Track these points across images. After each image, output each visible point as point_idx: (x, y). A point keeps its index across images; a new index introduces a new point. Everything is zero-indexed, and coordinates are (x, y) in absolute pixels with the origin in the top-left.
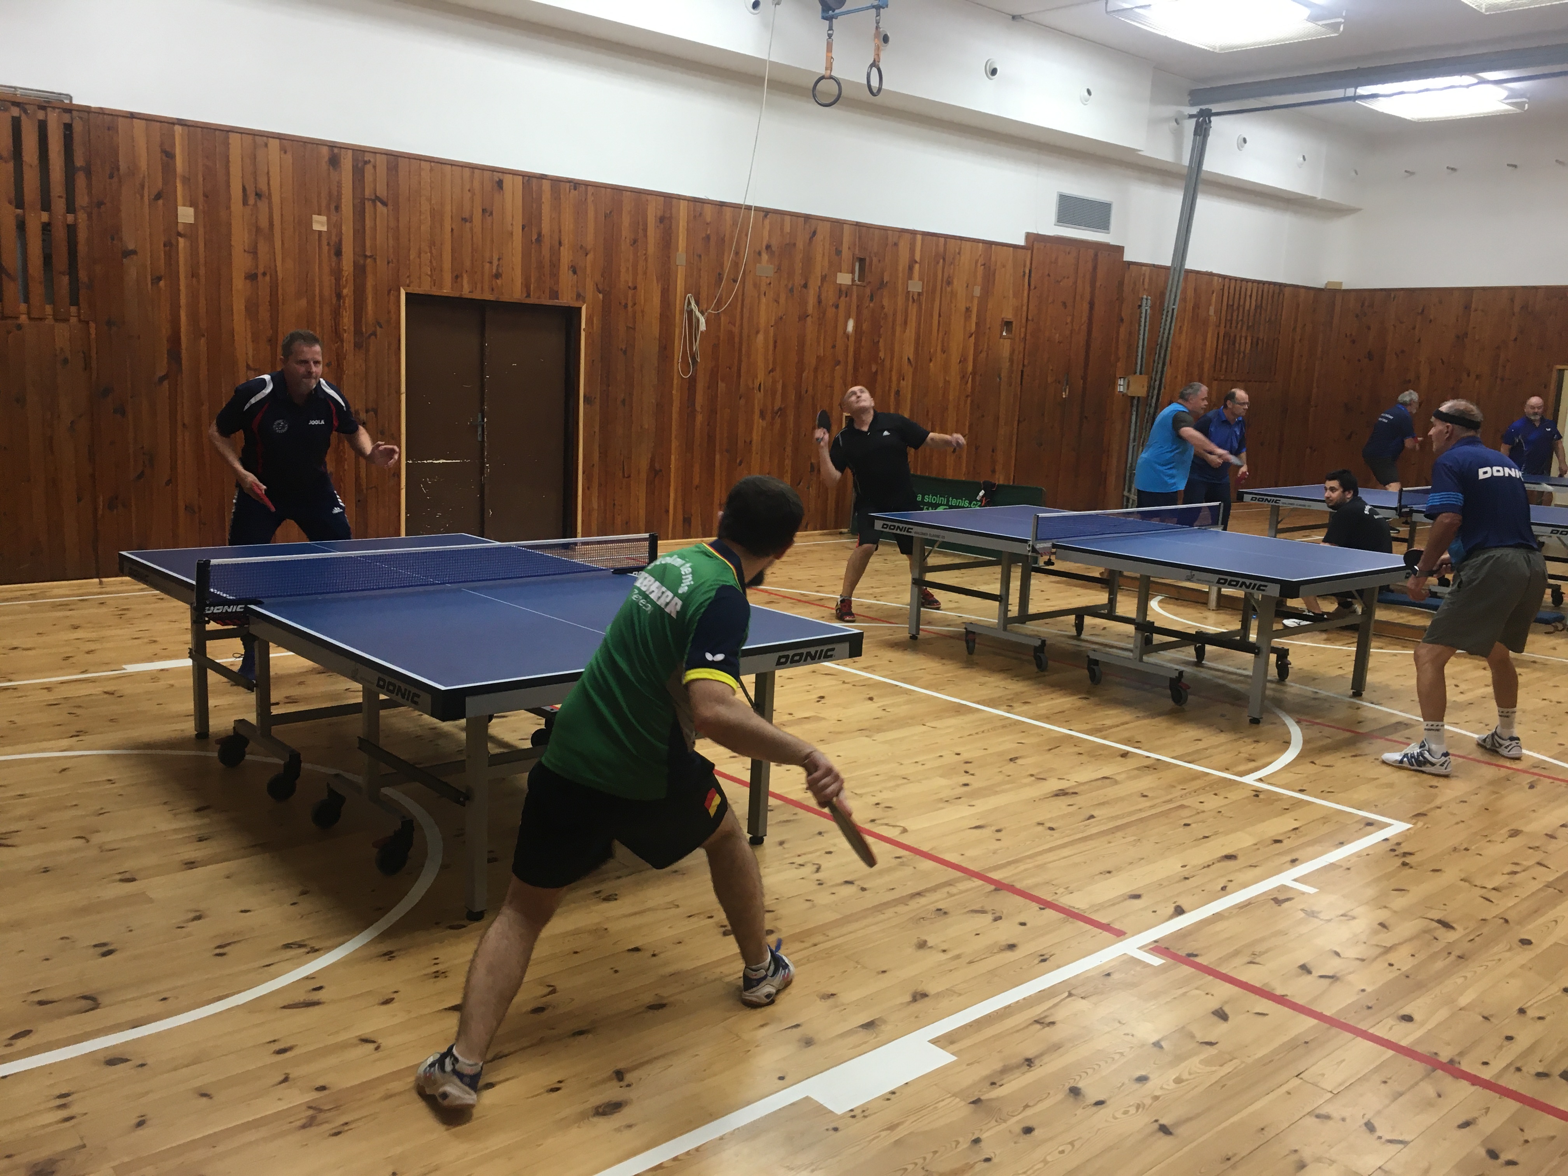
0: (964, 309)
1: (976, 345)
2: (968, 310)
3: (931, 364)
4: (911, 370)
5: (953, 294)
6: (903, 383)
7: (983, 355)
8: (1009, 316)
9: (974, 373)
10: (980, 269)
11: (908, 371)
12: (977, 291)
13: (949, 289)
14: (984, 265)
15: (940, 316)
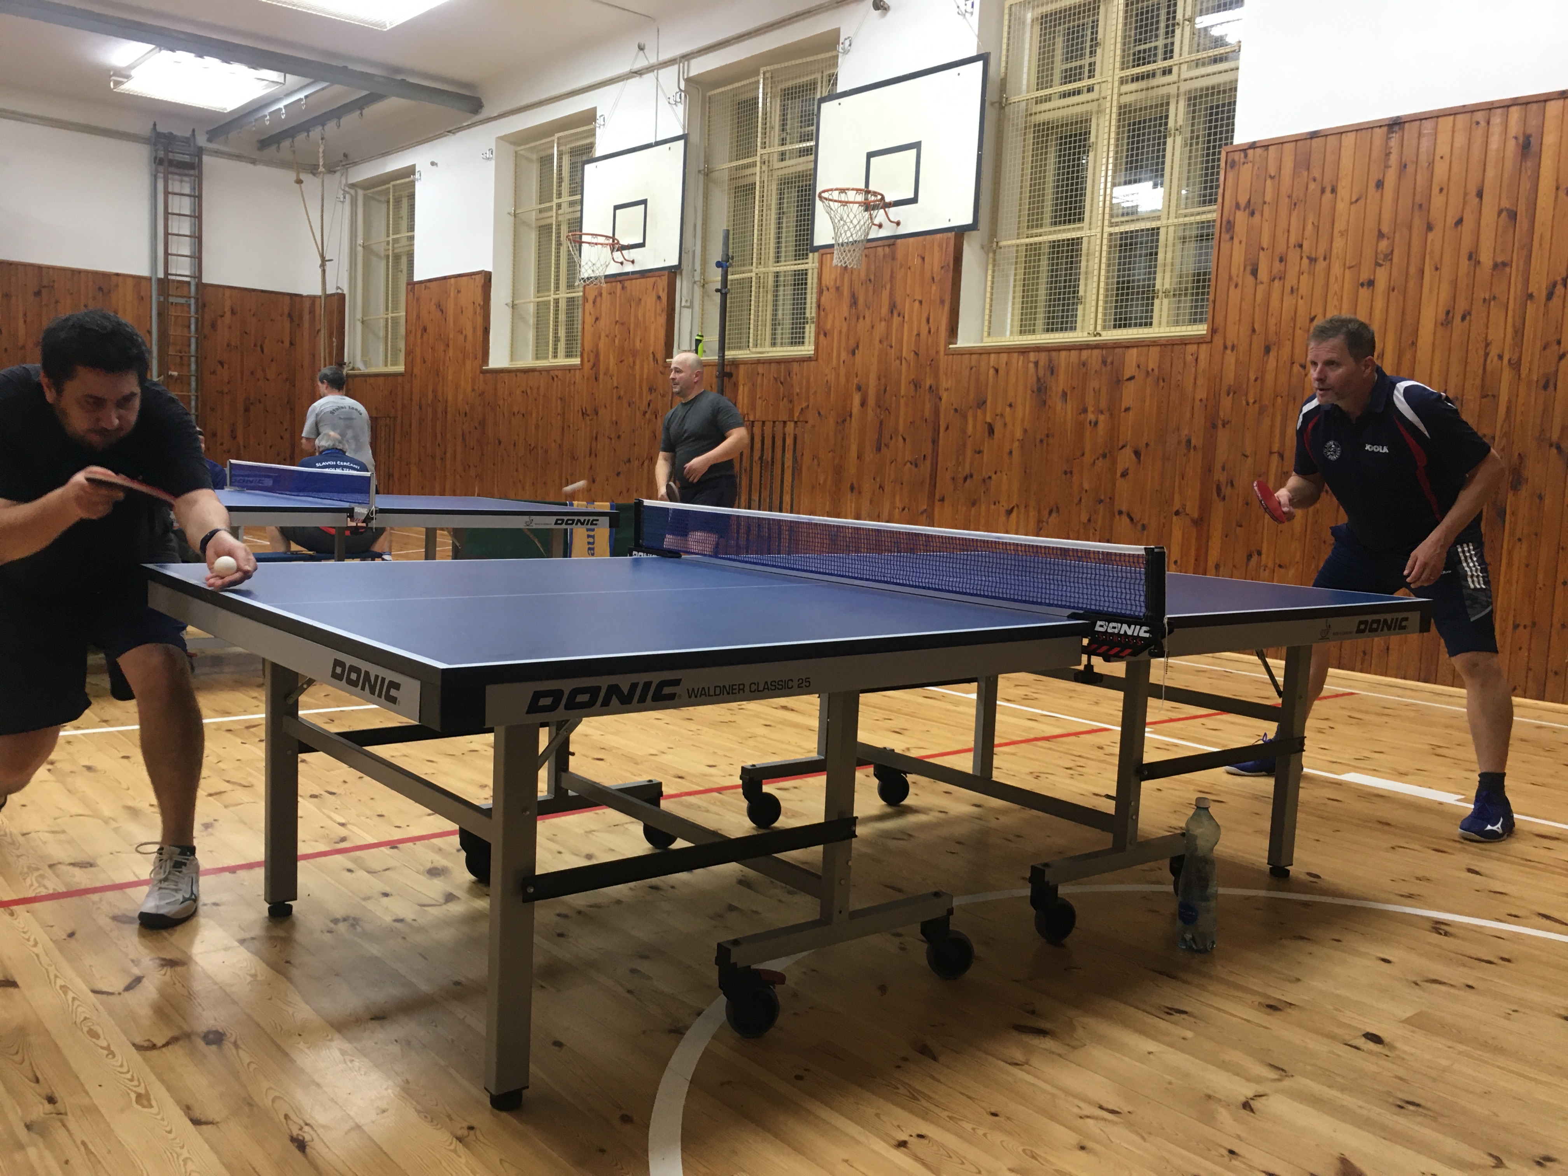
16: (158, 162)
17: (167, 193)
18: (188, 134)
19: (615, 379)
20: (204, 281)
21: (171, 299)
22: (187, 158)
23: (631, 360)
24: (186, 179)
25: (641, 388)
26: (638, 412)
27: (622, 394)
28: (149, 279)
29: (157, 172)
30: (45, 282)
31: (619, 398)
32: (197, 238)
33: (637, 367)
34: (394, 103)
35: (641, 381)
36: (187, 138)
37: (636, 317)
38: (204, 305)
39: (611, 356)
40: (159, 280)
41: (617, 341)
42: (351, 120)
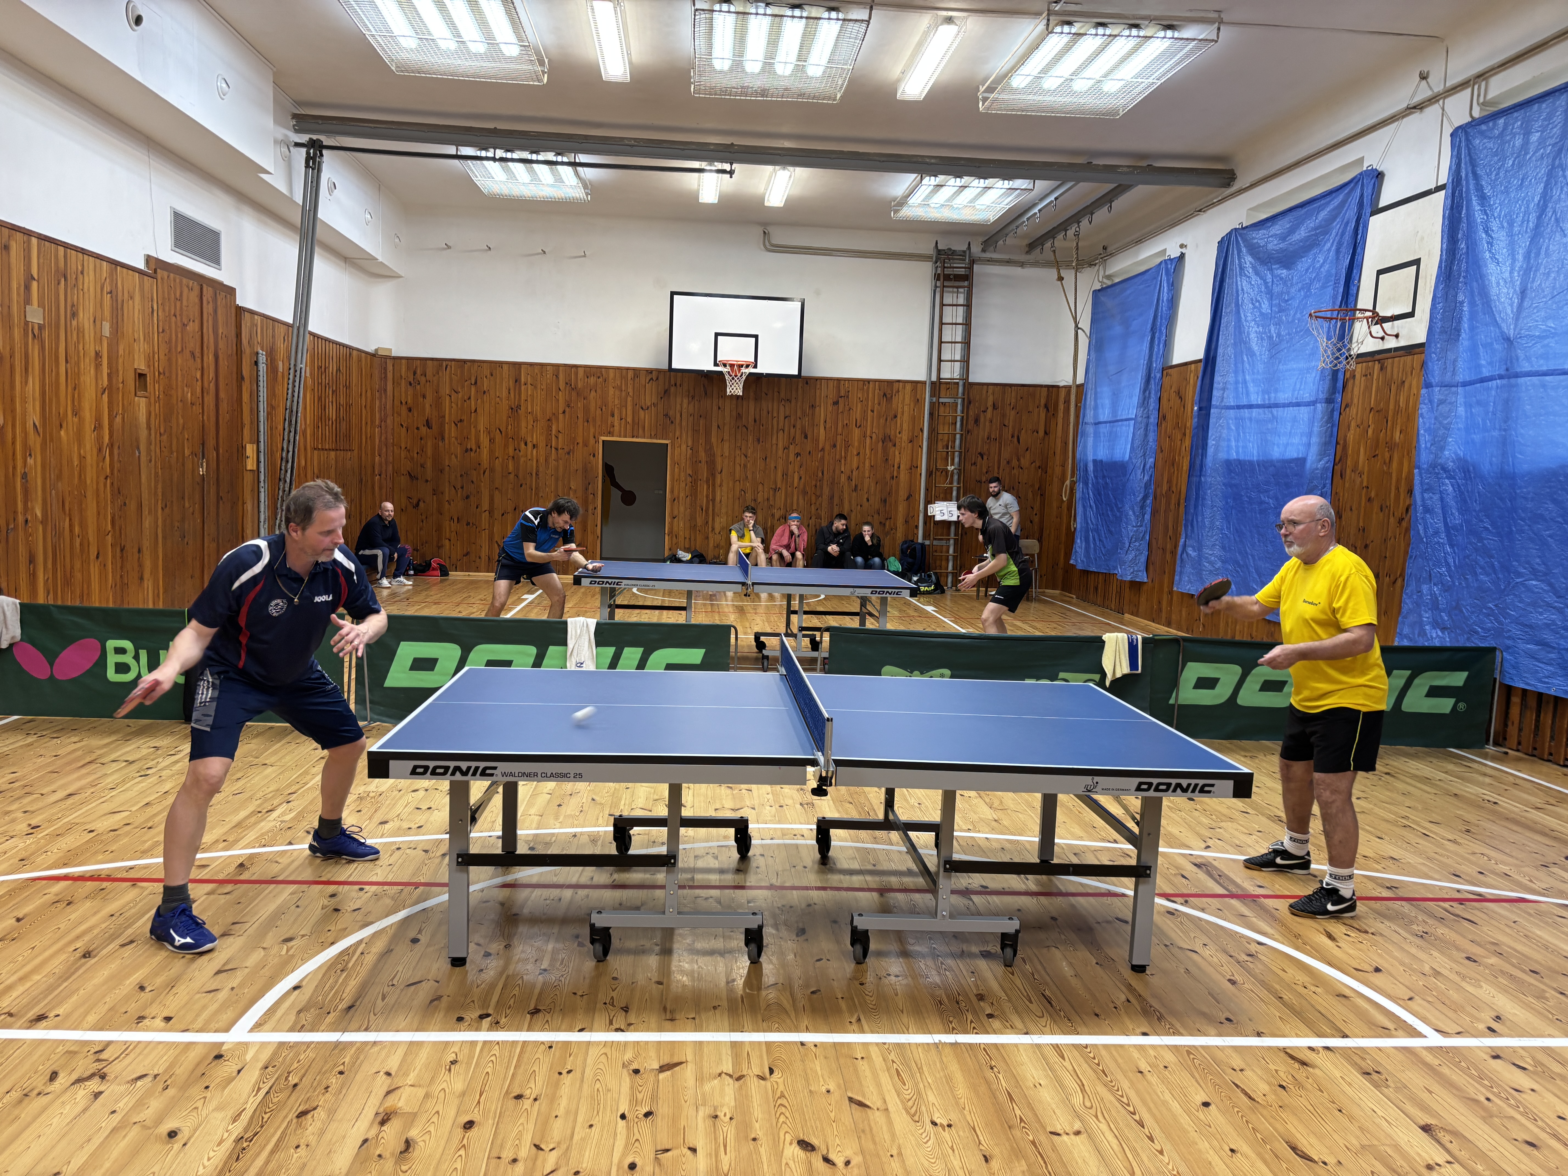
0: (93, 354)
1: (110, 403)
2: (98, 355)
3: (62, 433)
4: (39, 441)
5: (80, 331)
6: (30, 461)
7: (119, 419)
8: (142, 367)
9: (111, 445)
10: (107, 298)
11: (35, 441)
12: (107, 330)
13: (74, 323)
14: (111, 292)
15: (67, 362)
16: (937, 277)
17: (942, 305)
18: (965, 248)
19: (1365, 477)
20: (972, 379)
21: (941, 400)
22: (962, 272)
23: (1387, 455)
24: (961, 290)
25: (1397, 489)
26: (1392, 519)
27: (1373, 495)
28: (924, 383)
29: (936, 287)
30: (842, 394)
31: (1369, 500)
32: (966, 343)
33: (1395, 465)
34: (1140, 191)
35: (1398, 481)
36: (964, 252)
37: (1397, 402)
38: (970, 402)
39: (1362, 450)
40: (933, 383)
41: (1370, 431)
42: (1101, 215)
